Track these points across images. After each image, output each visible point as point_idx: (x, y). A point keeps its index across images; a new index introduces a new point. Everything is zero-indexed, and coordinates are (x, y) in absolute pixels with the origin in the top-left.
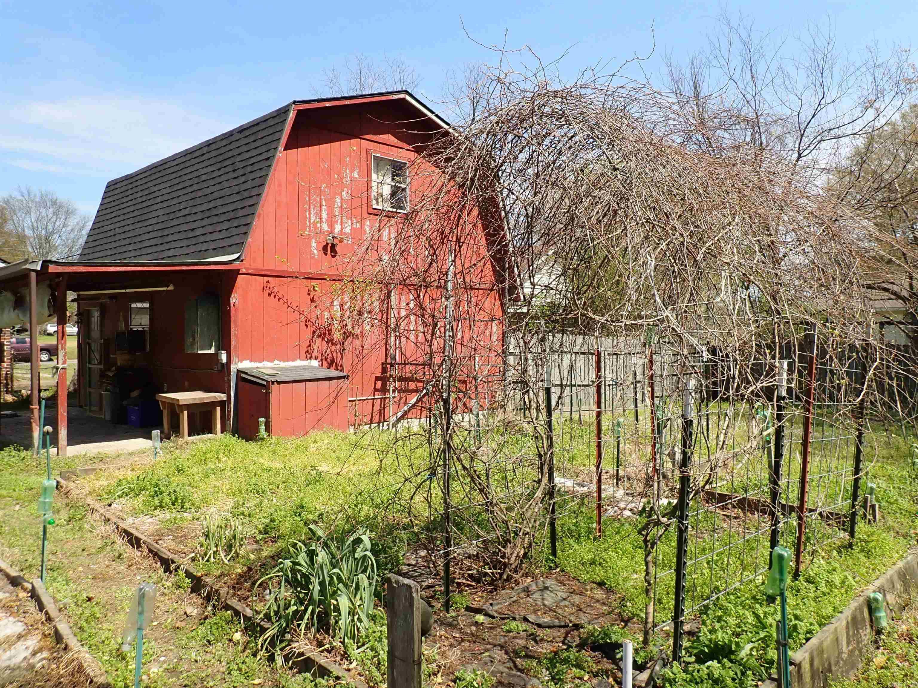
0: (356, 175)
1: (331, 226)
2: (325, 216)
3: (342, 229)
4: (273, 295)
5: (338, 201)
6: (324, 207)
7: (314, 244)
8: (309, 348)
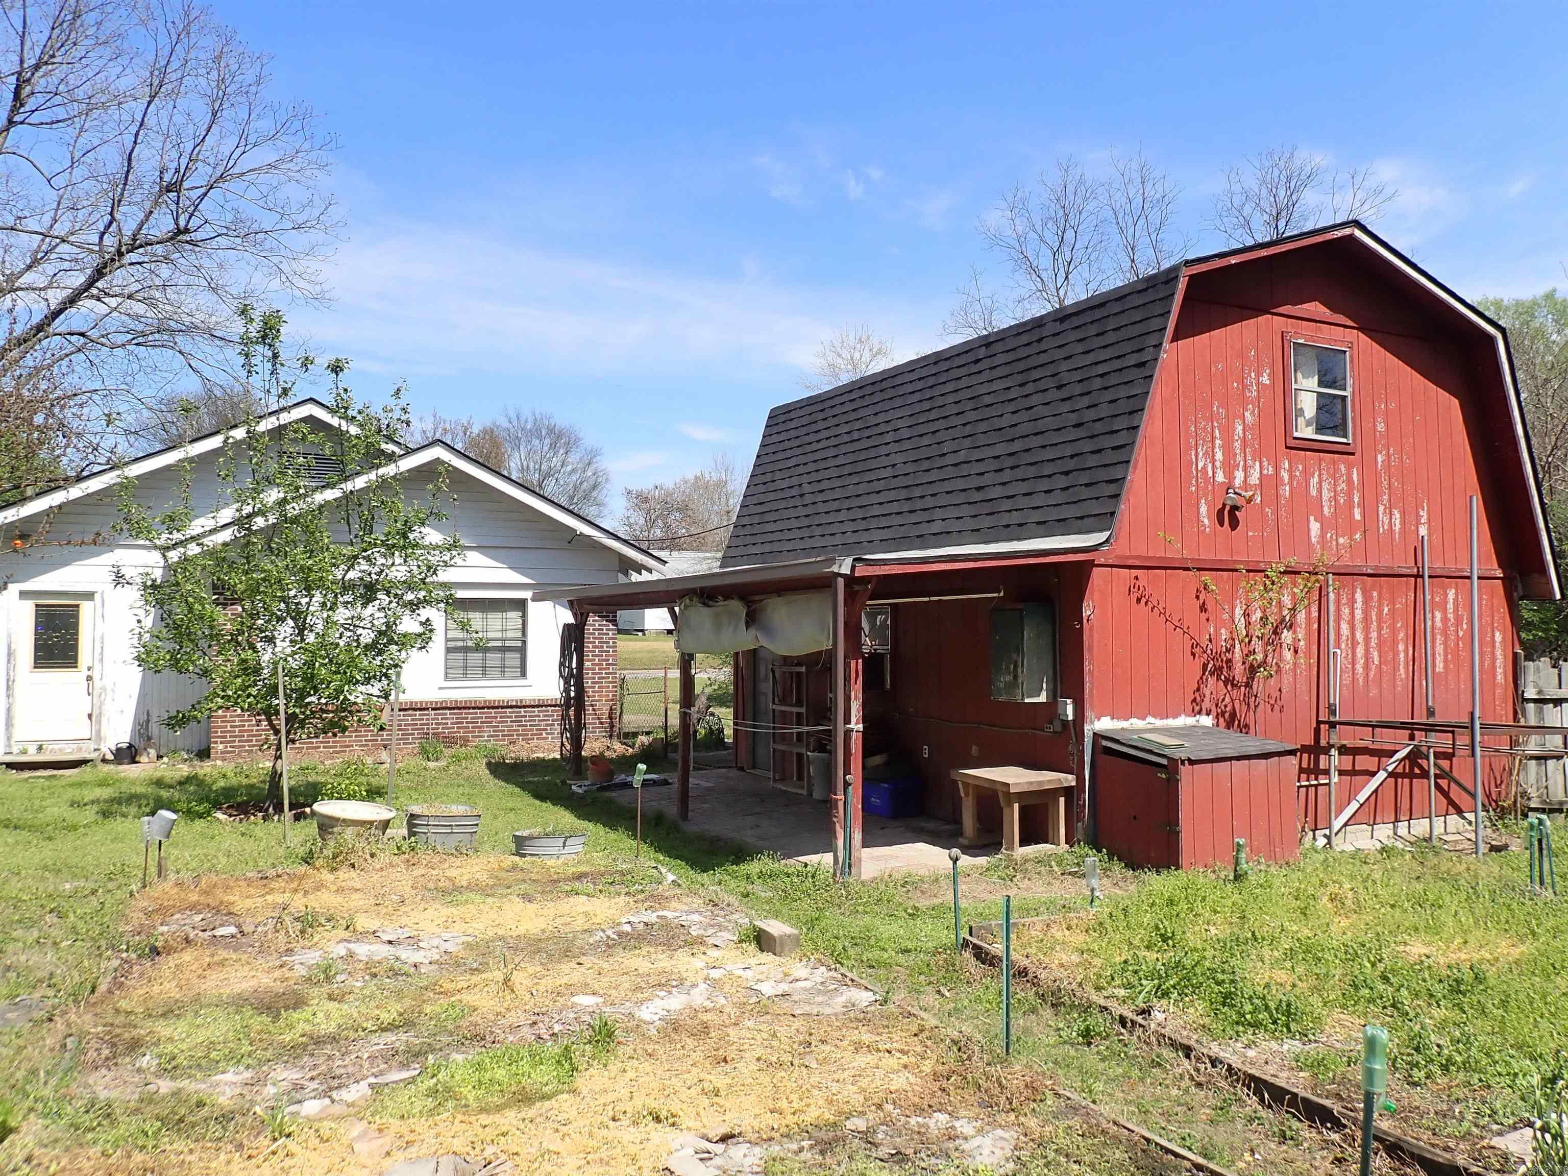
0: (1265, 380)
1: (1230, 476)
2: (1219, 456)
3: (1246, 478)
4: (1143, 600)
5: (1239, 428)
6: (1218, 442)
7: (1203, 509)
8: (1197, 694)
